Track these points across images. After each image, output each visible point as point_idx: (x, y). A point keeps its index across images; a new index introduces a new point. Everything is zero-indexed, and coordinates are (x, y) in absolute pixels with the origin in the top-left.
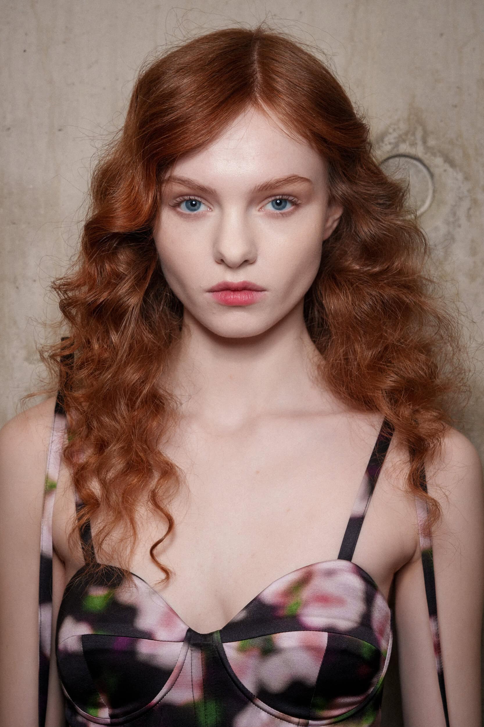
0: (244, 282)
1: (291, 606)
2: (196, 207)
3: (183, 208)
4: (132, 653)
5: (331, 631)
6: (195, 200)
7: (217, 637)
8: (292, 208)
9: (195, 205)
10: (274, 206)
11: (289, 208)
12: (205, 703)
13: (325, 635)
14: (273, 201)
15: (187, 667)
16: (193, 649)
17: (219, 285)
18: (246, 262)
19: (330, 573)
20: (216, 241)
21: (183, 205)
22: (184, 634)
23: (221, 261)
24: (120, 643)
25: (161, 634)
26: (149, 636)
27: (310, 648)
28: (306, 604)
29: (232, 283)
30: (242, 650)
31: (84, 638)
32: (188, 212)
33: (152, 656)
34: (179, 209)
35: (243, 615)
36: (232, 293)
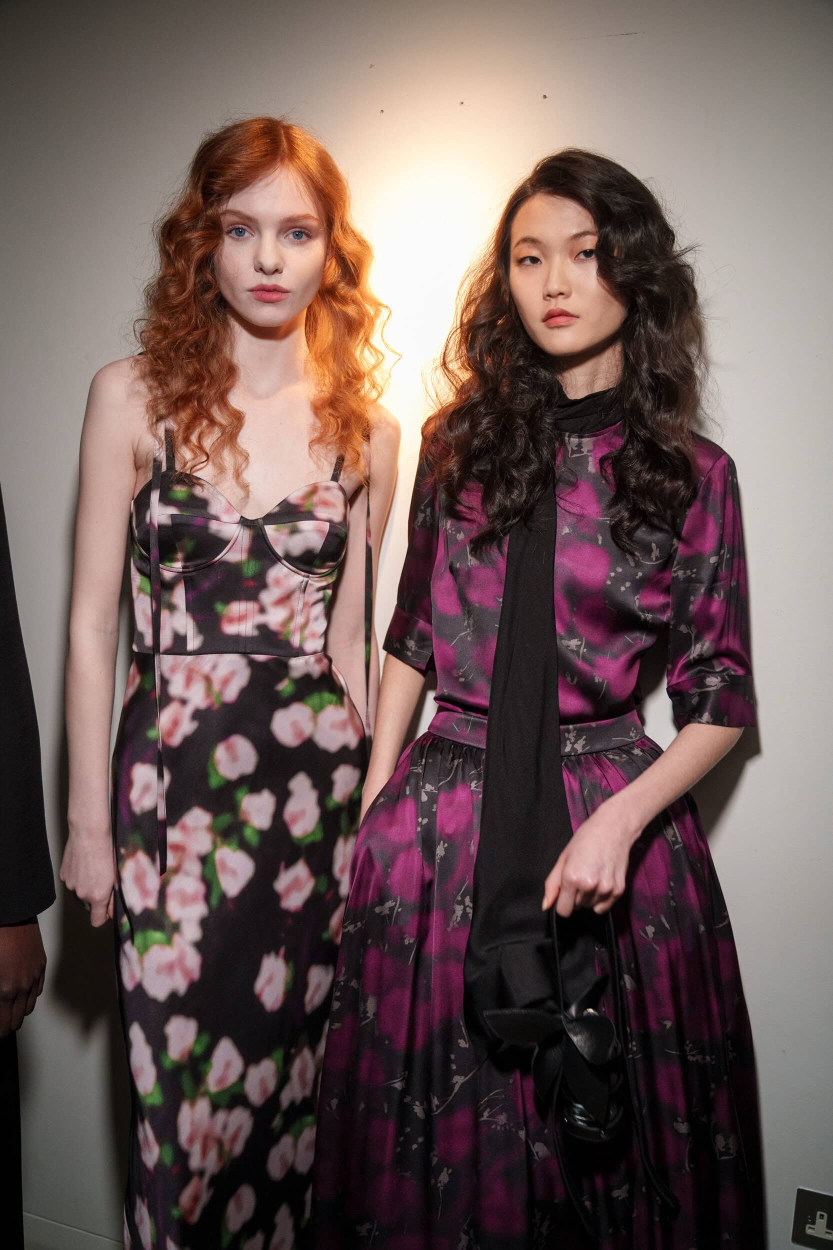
0: (275, 285)
1: (307, 506)
2: (242, 234)
3: (233, 234)
4: (206, 528)
5: (330, 521)
6: (242, 229)
7: (261, 521)
8: (306, 239)
9: (241, 232)
10: (294, 236)
11: (304, 238)
12: (249, 561)
13: (328, 524)
14: (294, 232)
15: (239, 539)
16: (245, 528)
17: (258, 286)
18: (277, 271)
19: (328, 489)
20: (256, 256)
21: (234, 232)
22: (239, 519)
23: (261, 269)
24: (198, 521)
25: (224, 518)
26: (217, 518)
27: (320, 531)
28: (316, 505)
29: (267, 285)
30: (277, 530)
31: (173, 516)
32: (236, 237)
33: (219, 531)
34: (230, 235)
35: (277, 509)
36: (266, 293)
